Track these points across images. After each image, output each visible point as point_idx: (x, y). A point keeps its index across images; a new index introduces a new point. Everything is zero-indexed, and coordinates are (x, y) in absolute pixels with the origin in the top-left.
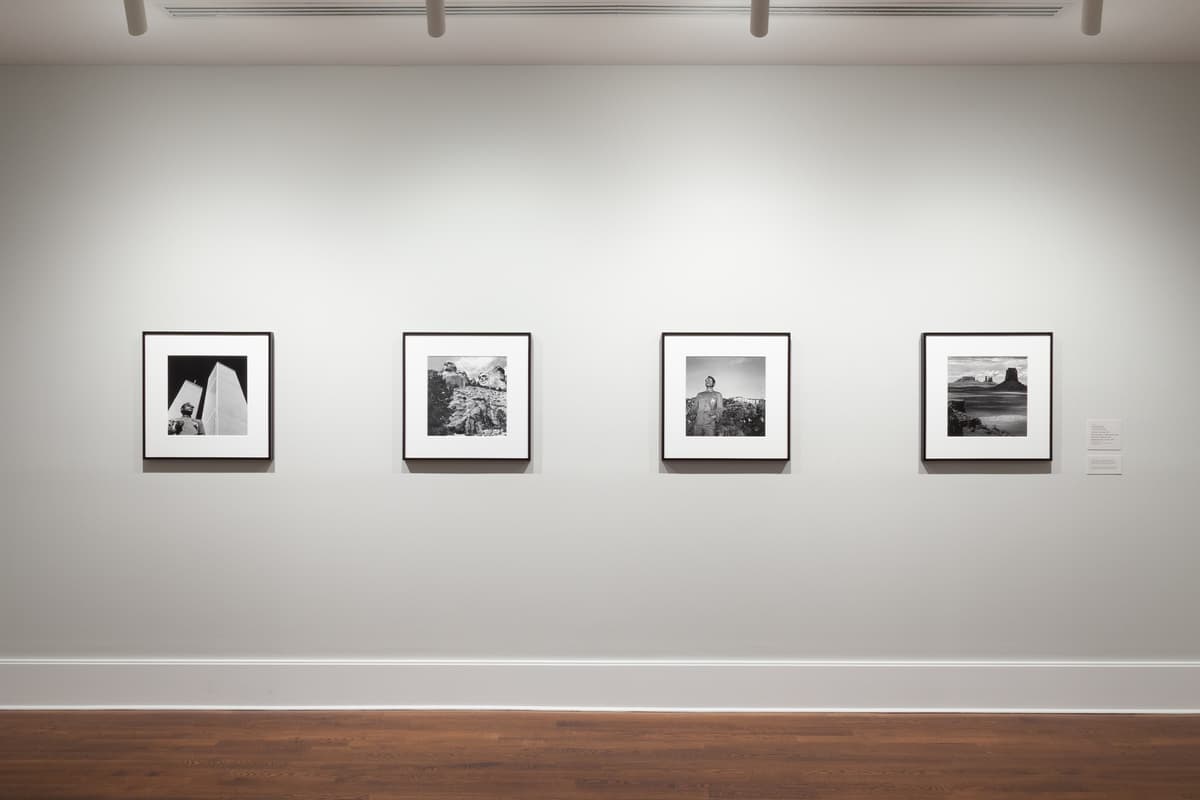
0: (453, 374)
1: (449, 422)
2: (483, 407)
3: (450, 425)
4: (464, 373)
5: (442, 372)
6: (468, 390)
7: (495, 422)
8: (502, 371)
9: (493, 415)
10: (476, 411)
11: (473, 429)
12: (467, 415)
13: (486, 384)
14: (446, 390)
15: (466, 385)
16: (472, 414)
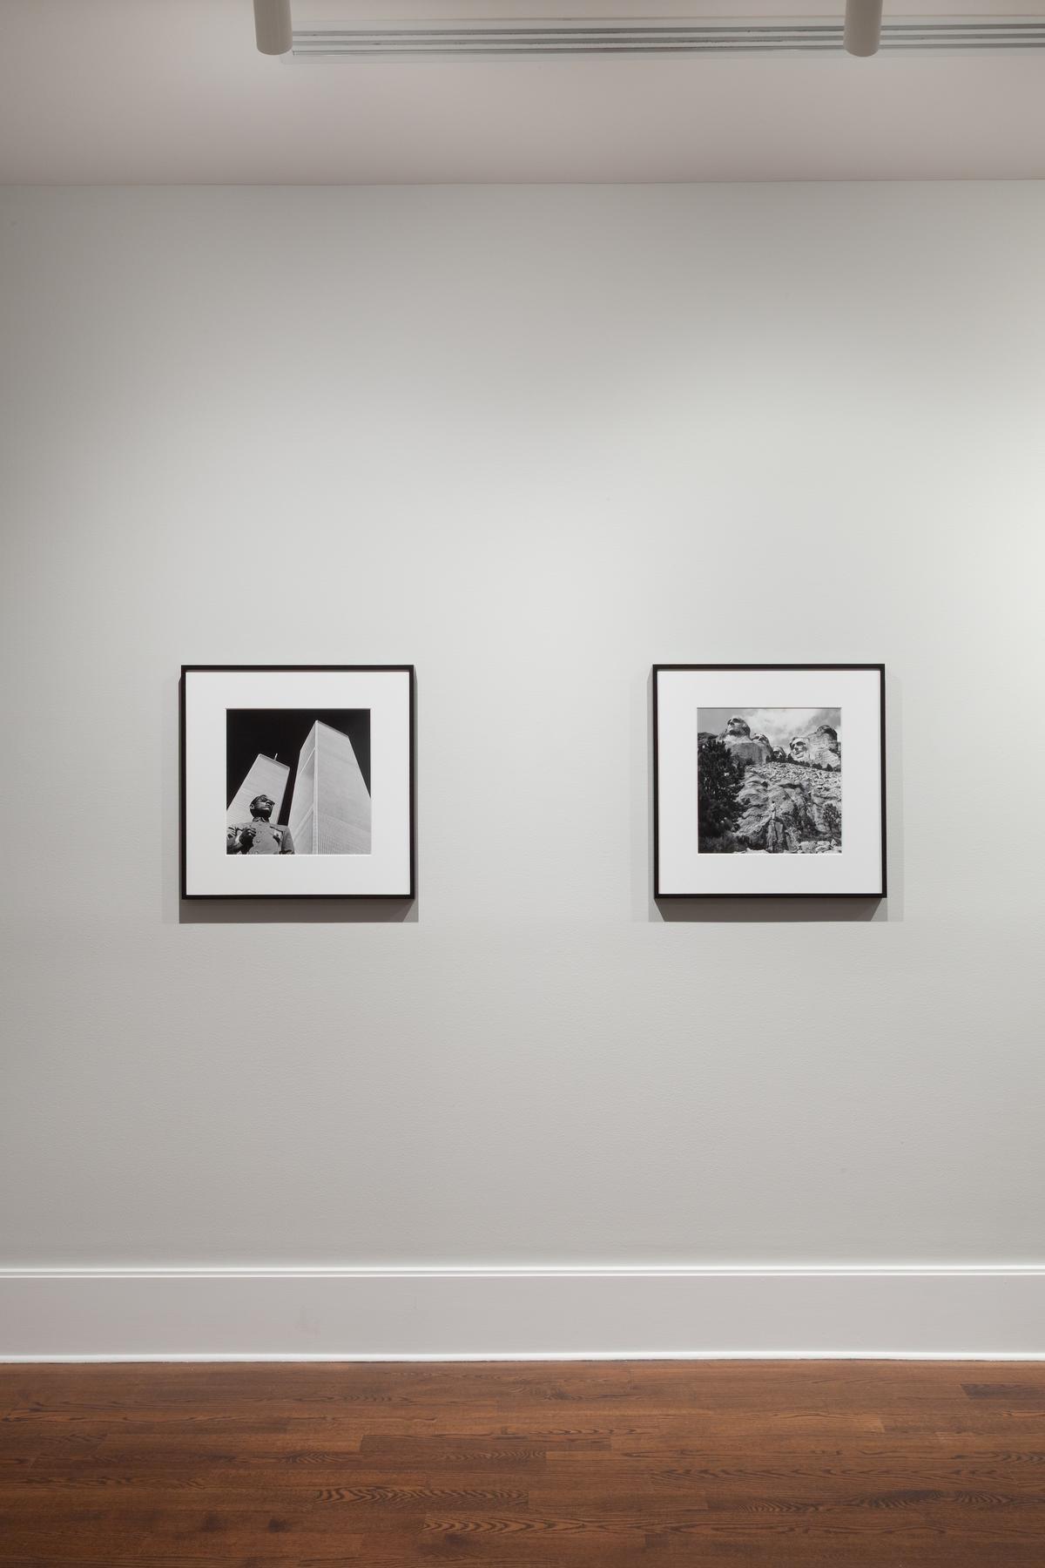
0: (744, 740)
1: (738, 828)
2: (799, 801)
3: (739, 834)
4: (764, 739)
5: (724, 736)
6: (771, 770)
7: (821, 828)
8: (832, 734)
9: (816, 815)
10: (785, 807)
11: (780, 840)
12: (769, 814)
13: (803, 757)
14: (731, 770)
15: (768, 760)
16: (780, 813)
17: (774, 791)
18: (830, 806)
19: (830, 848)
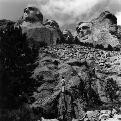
7: (103, 99)
9: (99, 88)
14: (27, 51)
17: (63, 69)
18: (111, 80)
19: (111, 116)
